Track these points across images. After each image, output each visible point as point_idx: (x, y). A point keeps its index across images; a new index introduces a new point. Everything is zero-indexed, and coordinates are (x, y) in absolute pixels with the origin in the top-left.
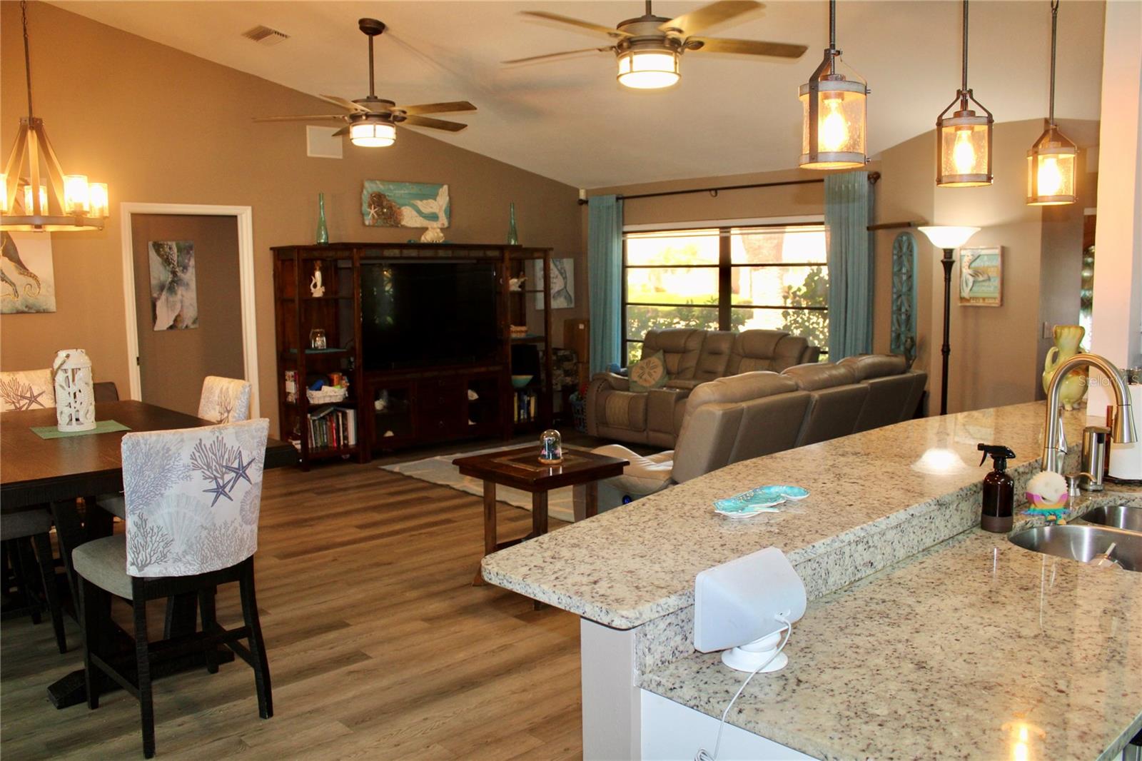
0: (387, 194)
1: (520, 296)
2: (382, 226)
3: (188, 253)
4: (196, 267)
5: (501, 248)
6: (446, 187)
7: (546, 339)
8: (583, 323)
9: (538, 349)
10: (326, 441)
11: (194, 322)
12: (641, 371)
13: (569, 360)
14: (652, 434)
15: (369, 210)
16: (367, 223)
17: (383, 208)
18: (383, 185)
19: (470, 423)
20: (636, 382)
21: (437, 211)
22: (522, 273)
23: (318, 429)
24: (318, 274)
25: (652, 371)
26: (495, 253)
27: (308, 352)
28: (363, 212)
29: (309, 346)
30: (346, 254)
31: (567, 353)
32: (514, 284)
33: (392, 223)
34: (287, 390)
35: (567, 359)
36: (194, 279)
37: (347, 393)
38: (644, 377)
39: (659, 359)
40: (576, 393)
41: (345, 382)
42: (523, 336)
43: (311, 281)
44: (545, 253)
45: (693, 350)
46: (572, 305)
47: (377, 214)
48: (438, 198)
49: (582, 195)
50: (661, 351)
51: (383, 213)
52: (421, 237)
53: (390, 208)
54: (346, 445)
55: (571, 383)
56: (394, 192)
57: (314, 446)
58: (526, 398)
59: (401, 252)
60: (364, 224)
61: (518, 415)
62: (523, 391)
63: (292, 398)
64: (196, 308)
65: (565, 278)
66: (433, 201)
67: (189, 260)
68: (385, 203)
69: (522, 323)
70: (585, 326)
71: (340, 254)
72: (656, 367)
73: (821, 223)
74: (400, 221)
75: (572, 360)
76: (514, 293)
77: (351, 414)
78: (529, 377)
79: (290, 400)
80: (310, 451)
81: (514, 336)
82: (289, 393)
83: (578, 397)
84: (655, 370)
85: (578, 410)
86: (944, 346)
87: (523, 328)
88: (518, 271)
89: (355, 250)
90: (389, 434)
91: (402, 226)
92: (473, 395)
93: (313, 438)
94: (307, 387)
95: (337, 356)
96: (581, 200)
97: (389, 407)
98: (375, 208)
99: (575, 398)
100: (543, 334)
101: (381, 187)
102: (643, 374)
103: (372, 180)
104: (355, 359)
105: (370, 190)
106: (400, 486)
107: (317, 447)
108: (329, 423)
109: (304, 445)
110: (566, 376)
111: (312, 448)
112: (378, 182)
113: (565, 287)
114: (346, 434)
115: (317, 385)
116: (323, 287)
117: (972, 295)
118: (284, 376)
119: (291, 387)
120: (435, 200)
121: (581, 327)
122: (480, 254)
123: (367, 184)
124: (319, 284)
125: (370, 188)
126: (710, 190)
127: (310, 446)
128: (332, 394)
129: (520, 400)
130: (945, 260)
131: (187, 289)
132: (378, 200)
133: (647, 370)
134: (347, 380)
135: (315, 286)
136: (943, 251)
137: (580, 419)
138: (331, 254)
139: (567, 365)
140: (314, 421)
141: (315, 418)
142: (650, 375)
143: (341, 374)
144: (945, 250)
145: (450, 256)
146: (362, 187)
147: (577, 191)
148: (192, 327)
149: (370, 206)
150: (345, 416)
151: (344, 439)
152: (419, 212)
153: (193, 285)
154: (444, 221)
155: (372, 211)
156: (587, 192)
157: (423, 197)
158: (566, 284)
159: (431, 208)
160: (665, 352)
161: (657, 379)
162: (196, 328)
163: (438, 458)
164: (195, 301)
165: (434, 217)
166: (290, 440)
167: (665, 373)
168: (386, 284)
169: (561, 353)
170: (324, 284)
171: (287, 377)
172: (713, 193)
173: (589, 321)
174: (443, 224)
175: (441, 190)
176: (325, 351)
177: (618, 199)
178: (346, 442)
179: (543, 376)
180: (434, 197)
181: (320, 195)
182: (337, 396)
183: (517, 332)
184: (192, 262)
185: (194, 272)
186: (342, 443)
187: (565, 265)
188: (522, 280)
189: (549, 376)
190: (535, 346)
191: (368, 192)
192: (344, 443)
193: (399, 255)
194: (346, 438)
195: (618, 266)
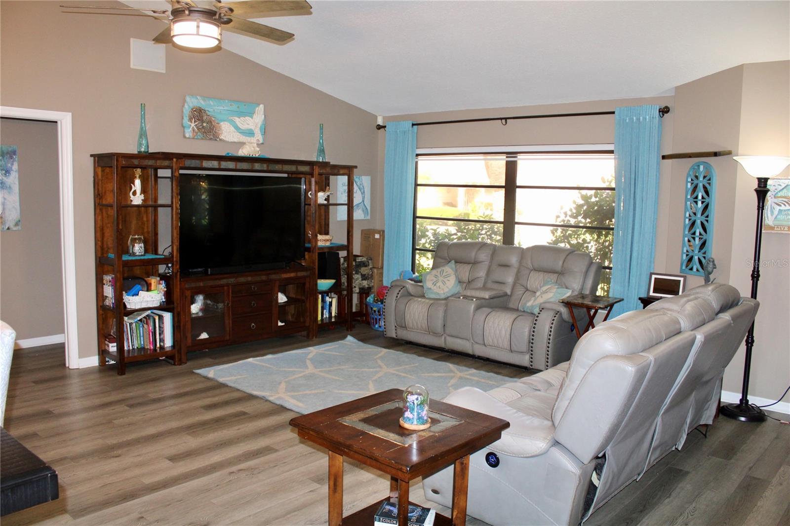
0: (207, 109)
1: (326, 208)
2: (202, 139)
3: (11, 157)
4: (20, 171)
5: (311, 164)
6: (262, 106)
7: (348, 247)
8: (379, 233)
9: (340, 256)
10: (142, 343)
11: (17, 224)
12: (435, 279)
13: (366, 266)
14: (449, 339)
15: (190, 123)
16: (187, 135)
17: (203, 122)
18: (204, 100)
19: (280, 324)
20: (430, 289)
21: (252, 128)
22: (328, 187)
23: (135, 331)
24: (138, 182)
25: (445, 280)
26: (306, 169)
27: (125, 258)
28: (184, 125)
29: (127, 252)
30: (166, 163)
31: (364, 259)
32: (321, 197)
33: (212, 137)
34: (105, 294)
35: (363, 264)
36: (17, 183)
37: (163, 297)
38: (438, 285)
39: (452, 268)
40: (372, 296)
41: (163, 286)
42: (328, 244)
43: (131, 188)
44: (348, 170)
45: (482, 262)
46: (369, 217)
47: (198, 129)
48: (254, 116)
49: (380, 122)
50: (453, 262)
51: (203, 127)
52: (238, 151)
53: (210, 122)
54: (162, 348)
55: (367, 286)
56: (213, 108)
57: (131, 348)
58: (328, 299)
59: (219, 164)
60: (185, 137)
61: (322, 315)
62: (325, 293)
63: (110, 302)
64: (19, 211)
65: (363, 193)
66: (250, 119)
67: (12, 164)
68: (205, 118)
69: (327, 233)
70: (380, 236)
71: (159, 163)
72: (448, 276)
73: (612, 152)
74: (219, 135)
75: (369, 265)
76: (321, 205)
77: (168, 317)
78: (333, 281)
79: (108, 304)
80: (126, 354)
81: (320, 244)
82: (106, 297)
83: (374, 300)
84: (448, 278)
85: (375, 311)
86: (753, 271)
87: (327, 237)
88: (324, 185)
89: (174, 160)
90: (204, 336)
91: (220, 140)
92: (282, 298)
93: (130, 341)
94: (124, 292)
95: (155, 263)
96: (379, 125)
97: (205, 309)
98: (195, 122)
99: (372, 300)
100: (346, 243)
101: (202, 102)
102: (437, 281)
103: (193, 95)
104: (172, 266)
105: (191, 105)
106: (214, 396)
107: (133, 349)
108: (146, 326)
109: (120, 348)
110: (362, 280)
111: (129, 351)
112: (199, 97)
113: (363, 201)
114: (162, 337)
115: (134, 290)
116: (143, 195)
117: (777, 223)
118: (102, 280)
119: (109, 291)
120: (252, 118)
121: (377, 236)
122: (293, 168)
123: (188, 99)
124: (138, 191)
125: (193, 102)
126: (501, 119)
127: (126, 348)
128: (149, 299)
129: (323, 301)
130: (758, 189)
131: (9, 193)
132: (198, 114)
133: (441, 279)
134: (164, 285)
135: (135, 193)
136: (757, 180)
137: (376, 319)
138: (150, 162)
139: (364, 270)
140: (131, 324)
141: (132, 321)
142: (444, 283)
143: (158, 279)
144: (759, 179)
145: (265, 169)
146: (184, 101)
147: (376, 117)
148: (15, 229)
149: (190, 120)
150: (161, 318)
151: (160, 342)
152: (237, 128)
153: (16, 188)
154: (259, 137)
155: (193, 125)
156: (384, 118)
157: (241, 114)
158: (364, 198)
159: (248, 124)
160: (456, 262)
161: (450, 287)
162: (18, 230)
163: (250, 360)
164: (18, 204)
165: (250, 133)
166: (107, 342)
167: (457, 282)
168: (203, 193)
169: (359, 259)
170: (144, 191)
171: (105, 282)
172: (504, 121)
173: (384, 231)
174: (258, 140)
175: (257, 109)
176: (142, 258)
177: (413, 125)
178: (162, 344)
179: (344, 279)
180: (251, 114)
181: (142, 104)
182: (153, 301)
183: (323, 241)
184: (15, 167)
185: (17, 176)
186: (158, 345)
187: (363, 182)
188: (328, 193)
189: (350, 280)
190: (338, 253)
191: (189, 106)
192: (160, 345)
193: (217, 167)
194: (162, 340)
195: (411, 184)
